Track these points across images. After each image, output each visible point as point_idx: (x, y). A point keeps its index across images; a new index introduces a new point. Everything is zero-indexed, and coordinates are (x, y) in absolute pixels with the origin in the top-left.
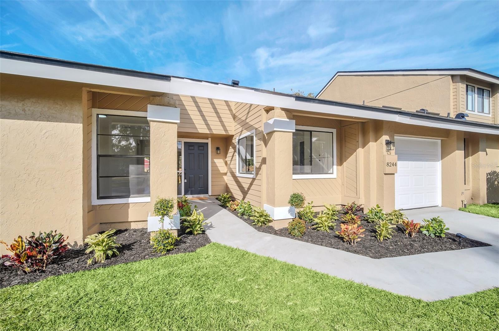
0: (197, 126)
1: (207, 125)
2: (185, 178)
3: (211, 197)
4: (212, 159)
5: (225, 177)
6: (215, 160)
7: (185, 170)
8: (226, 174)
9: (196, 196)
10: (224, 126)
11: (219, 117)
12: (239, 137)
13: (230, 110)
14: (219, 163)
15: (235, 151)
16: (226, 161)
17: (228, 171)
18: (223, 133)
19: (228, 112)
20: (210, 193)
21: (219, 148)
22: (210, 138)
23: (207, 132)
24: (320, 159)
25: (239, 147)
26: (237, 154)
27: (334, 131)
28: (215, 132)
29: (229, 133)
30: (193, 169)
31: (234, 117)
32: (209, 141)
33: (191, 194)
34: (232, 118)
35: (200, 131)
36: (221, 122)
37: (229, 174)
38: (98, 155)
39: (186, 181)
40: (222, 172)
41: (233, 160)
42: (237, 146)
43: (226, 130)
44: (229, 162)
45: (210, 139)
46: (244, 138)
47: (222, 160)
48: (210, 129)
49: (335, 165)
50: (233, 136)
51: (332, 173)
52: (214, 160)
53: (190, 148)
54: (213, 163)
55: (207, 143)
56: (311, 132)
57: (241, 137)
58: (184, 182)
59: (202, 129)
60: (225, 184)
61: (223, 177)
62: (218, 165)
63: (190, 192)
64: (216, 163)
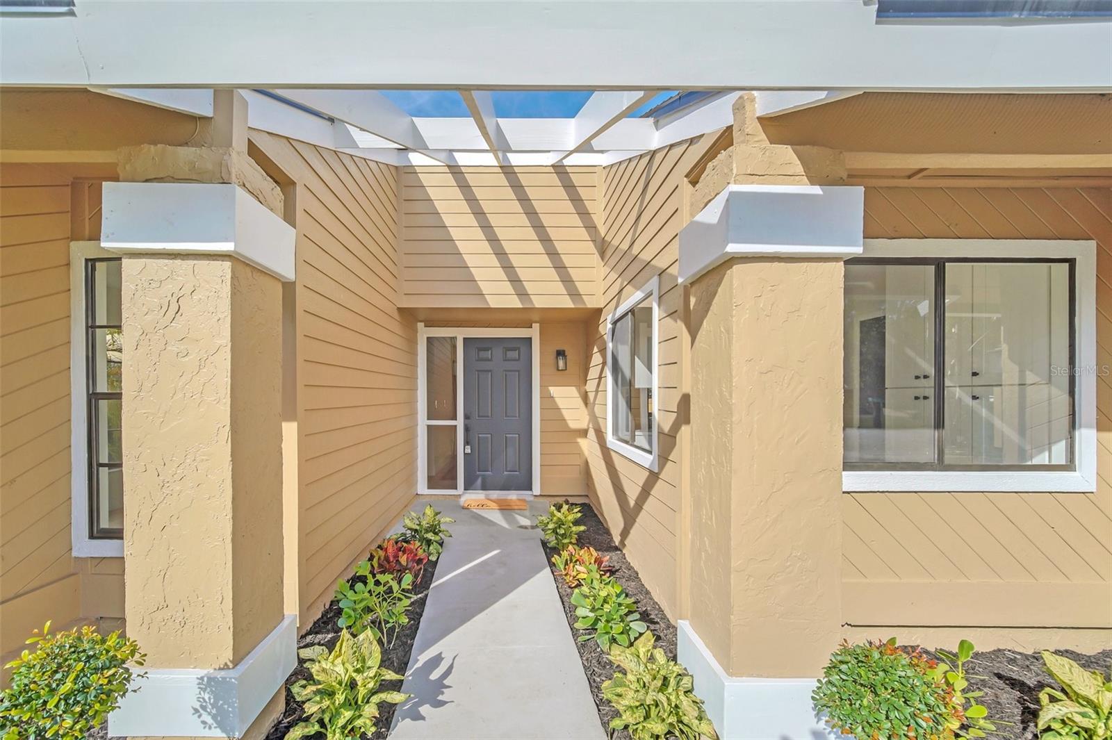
0: (485, 288)
1: (515, 281)
2: (467, 443)
3: (542, 500)
4: (544, 387)
5: (583, 443)
6: (553, 390)
7: (467, 417)
8: (584, 433)
9: (495, 494)
10: (567, 281)
11: (553, 254)
12: (614, 314)
13: (591, 227)
14: (566, 397)
15: (604, 363)
16: (587, 392)
17: (591, 426)
18: (567, 303)
19: (584, 234)
20: (537, 489)
21: (564, 351)
22: (536, 322)
23: (515, 303)
24: (977, 391)
25: (615, 347)
26: (608, 373)
27: (1085, 252)
28: (538, 303)
29: (584, 303)
30: (490, 415)
31: (603, 248)
32: (534, 333)
33: (484, 488)
34: (596, 252)
35: (494, 303)
36: (560, 268)
37: (591, 433)
38: (94, 394)
39: (468, 450)
40: (573, 425)
41: (600, 389)
42: (610, 345)
43: (574, 294)
44: (591, 396)
45: (536, 326)
46: (626, 314)
47: (574, 388)
48: (522, 294)
49: (1088, 426)
50: (599, 311)
51: (1069, 466)
52: (550, 388)
53: (480, 356)
54: (547, 398)
55: (529, 341)
56: (940, 265)
57: (619, 313)
58: (465, 454)
59: (499, 295)
60: (580, 462)
61: (578, 443)
62: (561, 403)
63: (479, 481)
64: (556, 399)
